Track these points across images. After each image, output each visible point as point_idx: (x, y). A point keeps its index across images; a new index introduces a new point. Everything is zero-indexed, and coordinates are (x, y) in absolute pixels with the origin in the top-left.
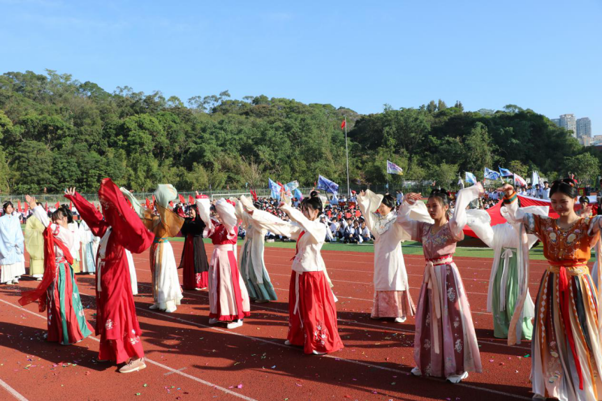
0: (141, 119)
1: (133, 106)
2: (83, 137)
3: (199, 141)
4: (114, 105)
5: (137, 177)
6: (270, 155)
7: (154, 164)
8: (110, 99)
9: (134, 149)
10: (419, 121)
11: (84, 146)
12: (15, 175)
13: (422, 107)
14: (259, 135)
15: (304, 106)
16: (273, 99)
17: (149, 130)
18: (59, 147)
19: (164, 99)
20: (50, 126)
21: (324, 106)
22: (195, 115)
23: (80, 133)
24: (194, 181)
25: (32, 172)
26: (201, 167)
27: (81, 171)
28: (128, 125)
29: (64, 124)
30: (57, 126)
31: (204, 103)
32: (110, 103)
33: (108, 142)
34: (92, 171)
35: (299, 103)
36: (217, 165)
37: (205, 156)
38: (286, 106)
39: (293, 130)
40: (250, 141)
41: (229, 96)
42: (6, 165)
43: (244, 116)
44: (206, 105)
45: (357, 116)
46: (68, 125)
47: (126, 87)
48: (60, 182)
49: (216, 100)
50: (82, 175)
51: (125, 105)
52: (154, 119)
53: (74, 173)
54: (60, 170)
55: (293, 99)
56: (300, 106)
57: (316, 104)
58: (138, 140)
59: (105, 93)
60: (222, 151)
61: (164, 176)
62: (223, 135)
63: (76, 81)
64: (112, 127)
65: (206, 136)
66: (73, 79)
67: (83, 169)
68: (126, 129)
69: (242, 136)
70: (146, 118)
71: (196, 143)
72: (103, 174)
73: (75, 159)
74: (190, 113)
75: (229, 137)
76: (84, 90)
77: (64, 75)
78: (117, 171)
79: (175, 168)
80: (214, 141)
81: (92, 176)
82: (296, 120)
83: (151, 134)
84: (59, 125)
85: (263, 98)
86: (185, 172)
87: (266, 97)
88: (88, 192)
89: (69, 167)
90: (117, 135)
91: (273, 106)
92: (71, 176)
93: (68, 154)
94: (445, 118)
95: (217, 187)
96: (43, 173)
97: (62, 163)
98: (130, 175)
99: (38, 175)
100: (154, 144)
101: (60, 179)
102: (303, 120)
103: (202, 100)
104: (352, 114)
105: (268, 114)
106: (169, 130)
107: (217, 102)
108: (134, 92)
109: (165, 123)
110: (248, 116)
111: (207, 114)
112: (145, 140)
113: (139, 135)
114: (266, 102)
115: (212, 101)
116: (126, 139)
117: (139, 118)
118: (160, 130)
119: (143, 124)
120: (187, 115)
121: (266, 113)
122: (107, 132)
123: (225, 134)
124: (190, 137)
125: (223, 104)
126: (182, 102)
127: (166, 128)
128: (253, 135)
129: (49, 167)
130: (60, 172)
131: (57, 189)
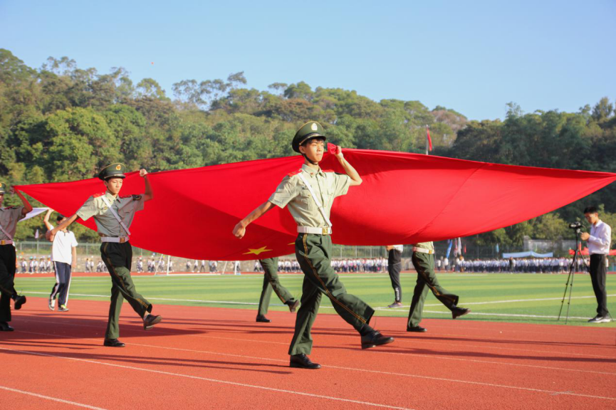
0: (75, 117)
1: (69, 91)
3: (174, 158)
4: (38, 90)
8: (31, 78)
9: (59, 167)
10: (567, 134)
13: (585, 110)
15: (369, 103)
16: (319, 89)
17: (88, 135)
19: (130, 83)
21: (407, 105)
22: (179, 110)
28: (52, 125)
31: (202, 92)
32: (31, 87)
33: (17, 154)
35: (361, 98)
38: (339, 102)
41: (244, 81)
43: (264, 118)
44: (204, 97)
45: (465, 123)
47: (64, 59)
49: (222, 88)
51: (56, 90)
52: (99, 117)
55: (354, 92)
56: (363, 104)
57: (393, 101)
58: (67, 152)
59: (23, 67)
62: (217, 151)
64: (26, 127)
65: (187, 150)
68: (48, 132)
69: (250, 152)
70: (85, 115)
71: (169, 161)
74: (170, 109)
75: (228, 152)
83: (91, 142)
85: (302, 87)
87: (307, 86)
90: (32, 142)
91: (316, 102)
100: (95, 160)
102: (361, 128)
103: (197, 88)
104: (458, 119)
105: (306, 116)
106: (126, 137)
107: (224, 90)
108: (78, 68)
109: (119, 126)
110: (270, 119)
111: (202, 112)
112: (80, 152)
113: (70, 144)
114: (306, 94)
115: (215, 90)
116: (48, 149)
117: (73, 114)
118: (109, 137)
119: (78, 125)
120: (165, 113)
121: (302, 114)
122: (16, 136)
123: (220, 147)
124: (162, 151)
125: (232, 95)
126: (162, 89)
127: (121, 133)
128: (270, 152)
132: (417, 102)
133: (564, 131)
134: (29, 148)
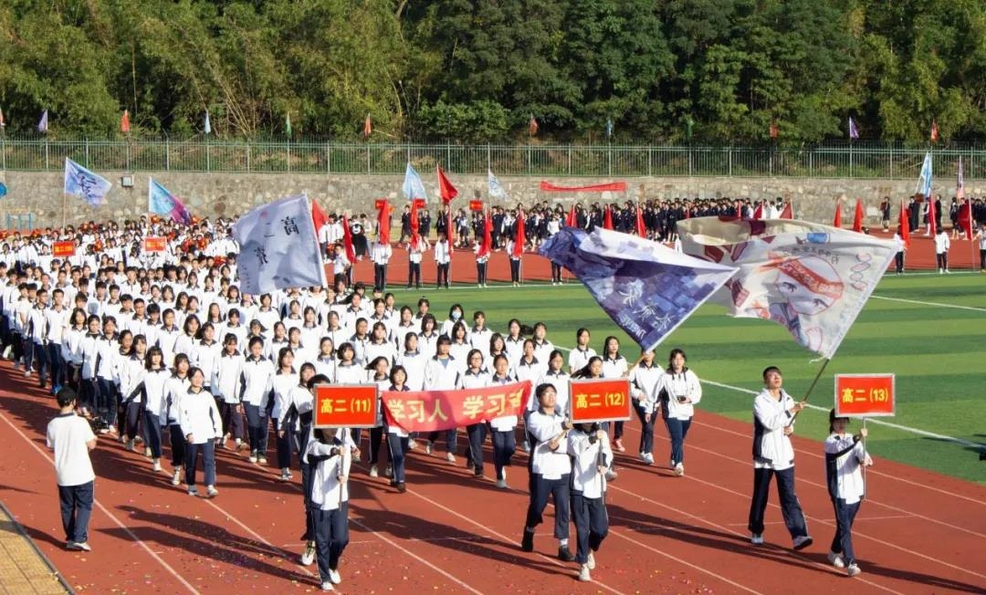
5: (907, 77)
12: (422, 65)
25: (485, 55)
27: (676, 50)
34: (717, 53)
42: (396, 24)
48: (589, 96)
50: (680, 66)
53: (646, 59)
54: (589, 43)
67: (682, 41)
72: (763, 63)
78: (824, 52)
81: (715, 75)
88: (699, 137)
89: (627, 34)
92: (632, 71)
96: (526, 58)
97: (600, 17)
98: (880, 69)
99: (503, 65)
129: (549, 31)
130: (591, 55)
131: (580, 124)
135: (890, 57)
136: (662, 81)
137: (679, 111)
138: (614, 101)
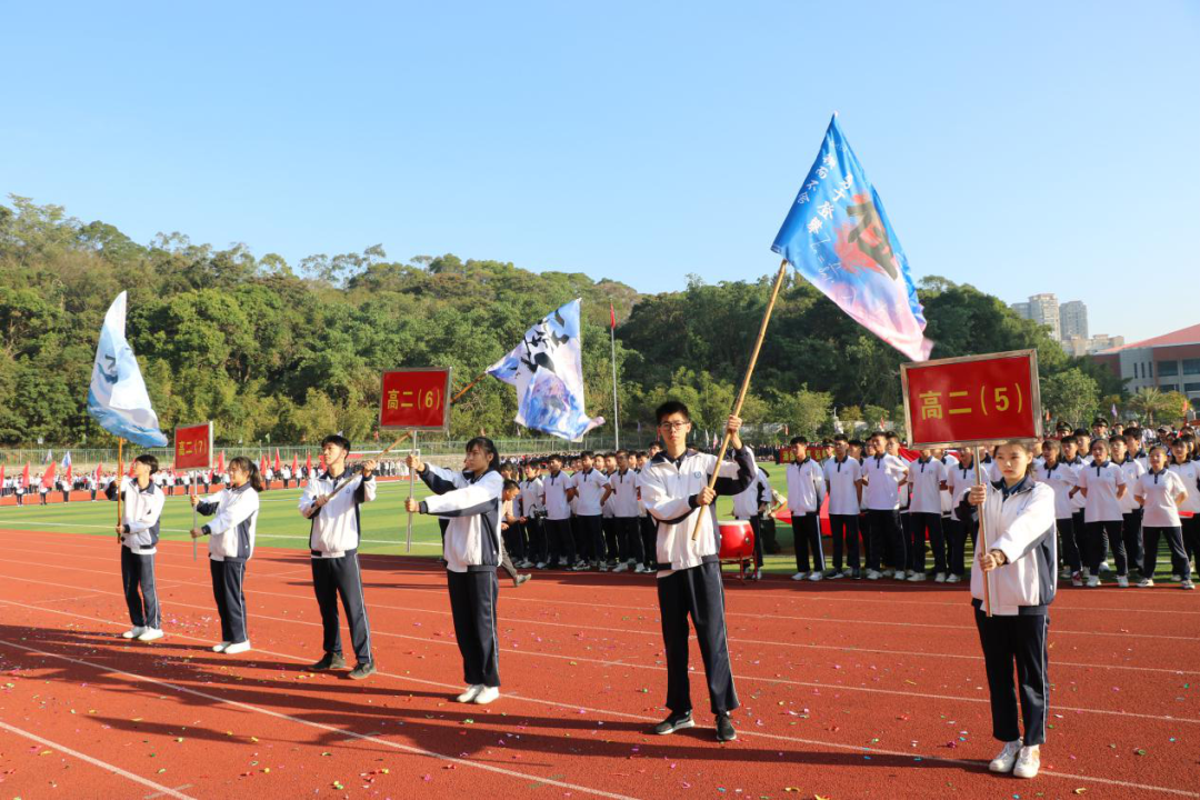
0: (204, 299)
1: (188, 271)
2: (83, 334)
3: (319, 344)
4: (150, 269)
5: (193, 416)
6: (461, 373)
7: (228, 390)
8: (141, 257)
9: (187, 359)
10: (756, 308)
11: (85, 351)
13: (763, 280)
14: (440, 334)
15: (531, 277)
16: (470, 263)
17: (218, 320)
18: (32, 352)
19: (252, 260)
20: (15, 309)
21: (571, 277)
22: (314, 291)
23: (78, 324)
24: (309, 425)
26: (324, 398)
27: (77, 402)
28: (176, 310)
29: (45, 306)
30: (29, 310)
31: (334, 268)
32: (142, 267)
35: (517, 270)
36: (355, 394)
37: (332, 375)
38: (495, 276)
39: (509, 324)
40: (422, 346)
41: (383, 255)
43: (412, 296)
44: (337, 273)
45: (636, 297)
46: (52, 308)
47: (175, 234)
48: (30, 424)
49: (358, 263)
50: (79, 410)
51: (172, 270)
52: (230, 300)
53: (61, 407)
54: (31, 398)
55: (510, 264)
56: (523, 277)
57: (555, 273)
58: (196, 341)
59: (131, 245)
60: (366, 364)
61: (248, 415)
62: (369, 334)
63: (73, 219)
64: (145, 313)
65: (335, 334)
66: (66, 215)
68: (171, 318)
69: (406, 335)
70: (213, 297)
71: (313, 348)
73: (64, 378)
74: (304, 288)
75: (382, 336)
76: (89, 238)
77: (49, 207)
79: (271, 399)
80: (350, 346)
82: (514, 303)
83: (222, 328)
84: (34, 309)
85: (449, 258)
86: (291, 405)
87: (456, 258)
88: (89, 444)
89: (51, 395)
90: (153, 330)
91: (470, 276)
92: (54, 412)
93: (51, 367)
94: (807, 301)
95: (355, 436)
97: (37, 386)
98: (179, 411)
100: (228, 350)
101: (33, 417)
102: (528, 304)
103: (328, 262)
104: (626, 293)
105: (460, 292)
106: (260, 322)
107: (359, 266)
108: (192, 244)
109: (252, 308)
110: (420, 296)
111: (337, 290)
112: (211, 342)
113: (199, 332)
114: (456, 268)
115: (350, 266)
116: (173, 339)
117: (200, 296)
118: (242, 322)
119: (206, 309)
120: (297, 292)
121: (455, 290)
122: (134, 324)
123: (373, 330)
124: (303, 336)
125: (370, 270)
126: (288, 265)
127: (255, 317)
128: (427, 334)
129: (9, 393)
130: (32, 404)
131: (24, 438)
132: (582, 274)
133: (752, 303)
134: (150, 338)
135: (184, 407)
136: (70, 417)
137: (79, 432)
138: (43, 427)
